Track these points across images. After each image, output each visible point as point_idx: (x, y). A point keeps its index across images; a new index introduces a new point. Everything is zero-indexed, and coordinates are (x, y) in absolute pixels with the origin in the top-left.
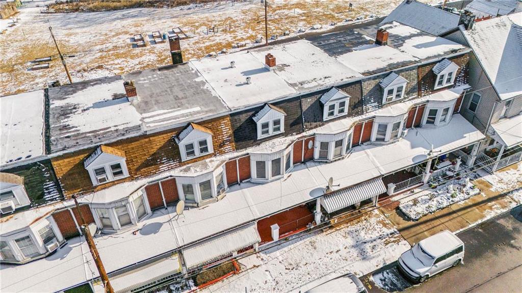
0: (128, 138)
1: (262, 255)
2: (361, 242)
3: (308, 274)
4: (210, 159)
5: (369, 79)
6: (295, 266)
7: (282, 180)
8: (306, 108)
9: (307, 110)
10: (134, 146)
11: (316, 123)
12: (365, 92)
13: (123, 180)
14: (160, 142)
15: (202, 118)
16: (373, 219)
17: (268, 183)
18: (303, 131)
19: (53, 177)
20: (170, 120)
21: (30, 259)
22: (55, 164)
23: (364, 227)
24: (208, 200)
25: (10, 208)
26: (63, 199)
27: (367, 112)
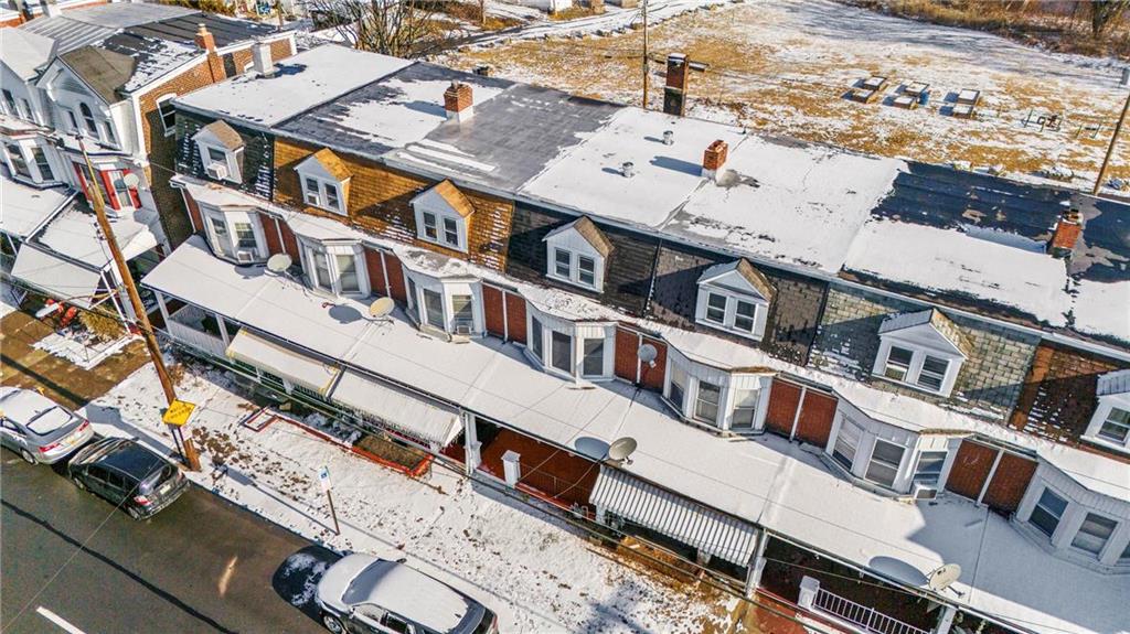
0: (362, 157)
1: (468, 485)
2: (619, 613)
3: (479, 568)
4: (456, 261)
5: (856, 292)
6: (480, 539)
7: (570, 385)
8: (665, 272)
9: (666, 276)
10: (367, 174)
11: (676, 316)
12: (833, 318)
13: (338, 217)
14: (399, 186)
15: (465, 182)
16: (704, 607)
17: (543, 371)
18: (642, 317)
19: (270, 163)
20: (445, 165)
21: (222, 255)
22: (277, 144)
23: (666, 600)
24: (436, 329)
25: (214, 173)
26: (271, 199)
27: (817, 368)
